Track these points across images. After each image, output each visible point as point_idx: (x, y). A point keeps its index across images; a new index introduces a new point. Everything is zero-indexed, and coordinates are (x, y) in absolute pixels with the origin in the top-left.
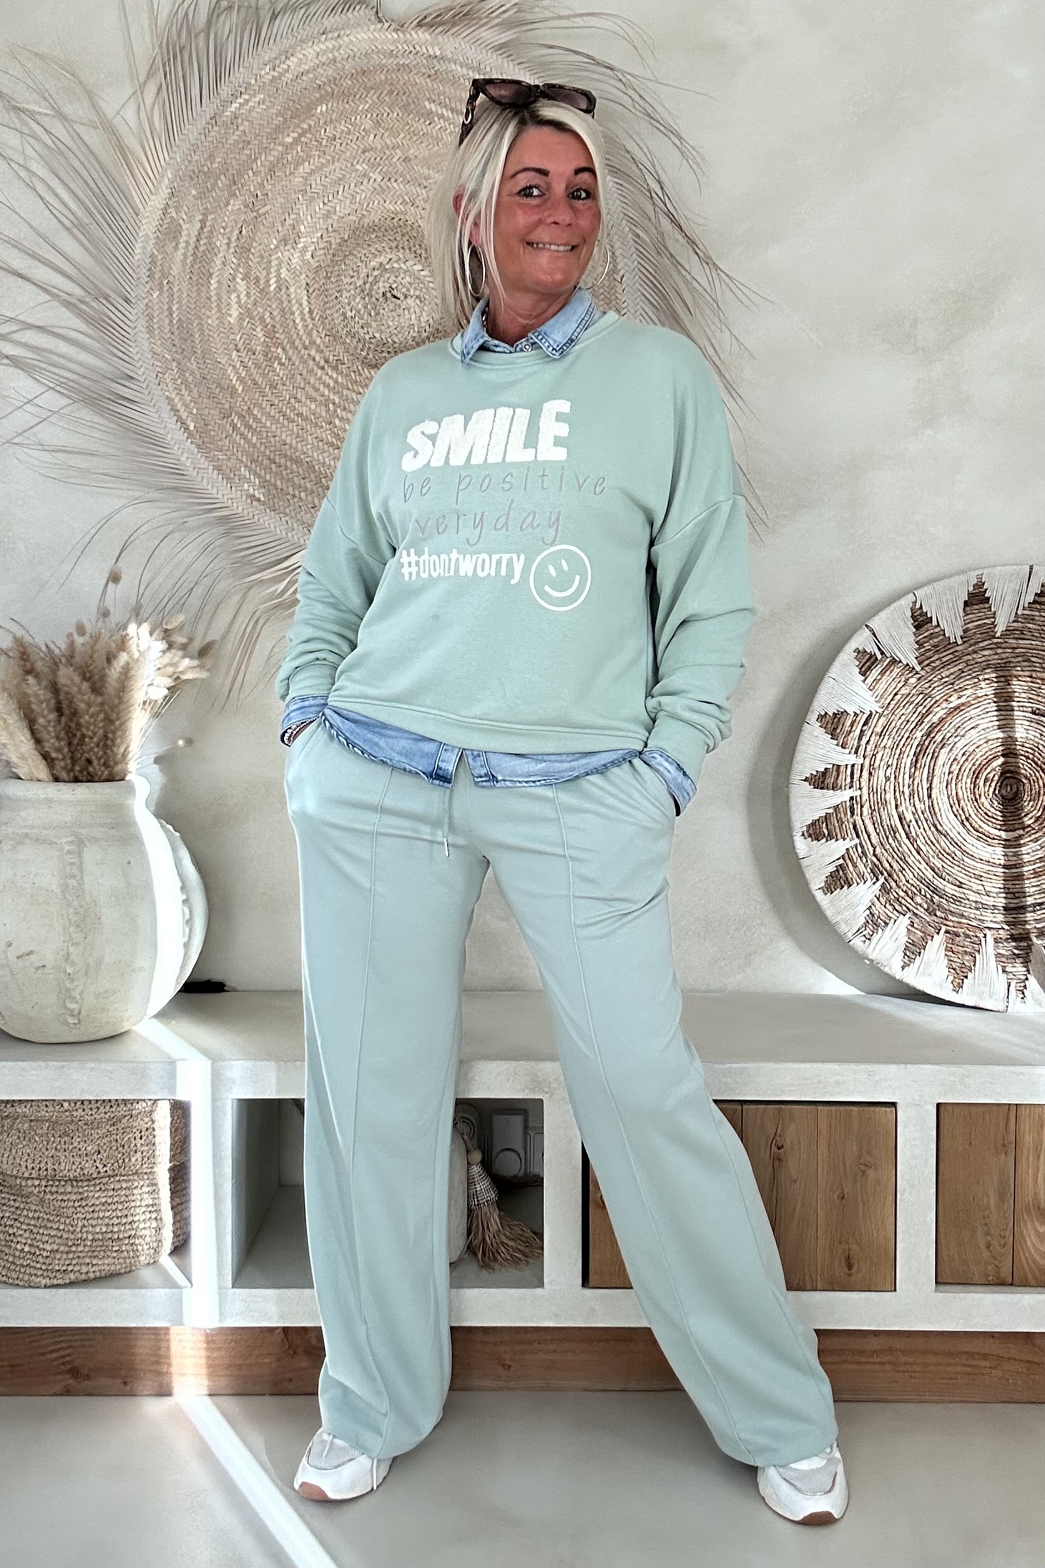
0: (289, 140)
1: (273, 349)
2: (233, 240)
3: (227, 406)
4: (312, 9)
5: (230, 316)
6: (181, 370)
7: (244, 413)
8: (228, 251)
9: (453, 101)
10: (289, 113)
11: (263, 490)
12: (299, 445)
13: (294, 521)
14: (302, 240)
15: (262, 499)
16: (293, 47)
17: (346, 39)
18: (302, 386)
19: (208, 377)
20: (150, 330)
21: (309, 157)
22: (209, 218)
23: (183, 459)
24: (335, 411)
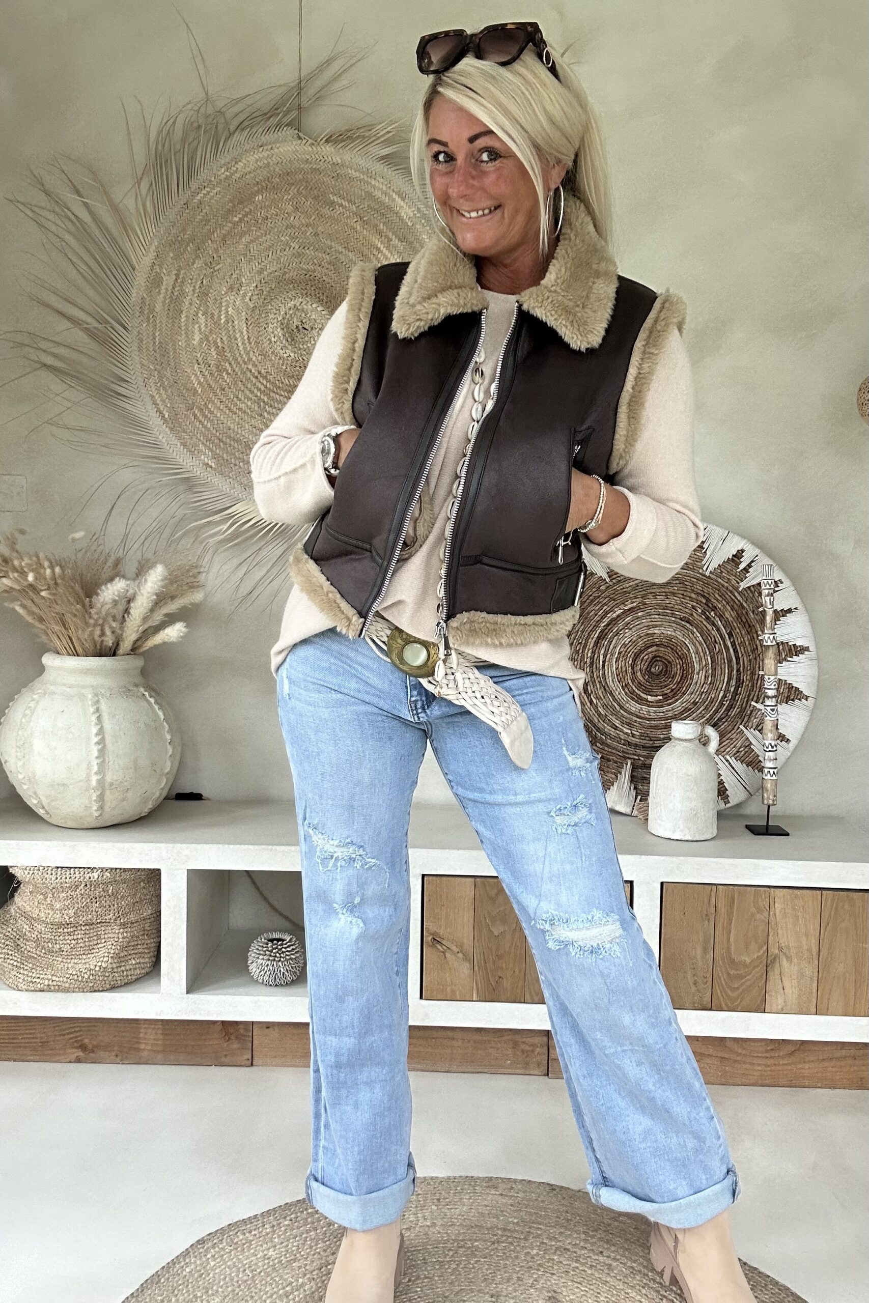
0: (236, 219)
1: (222, 363)
2: (197, 287)
3: (191, 402)
4: (254, 130)
5: (194, 340)
6: (161, 377)
7: (202, 407)
8: (193, 295)
9: (349, 195)
10: (237, 201)
11: (214, 460)
12: (240, 432)
13: (235, 482)
14: (243, 288)
15: (213, 466)
16: (241, 155)
17: (276, 150)
18: (242, 389)
19: (178, 382)
20: (140, 349)
21: (249, 230)
22: (182, 272)
23: (160, 437)
24: (264, 408)
